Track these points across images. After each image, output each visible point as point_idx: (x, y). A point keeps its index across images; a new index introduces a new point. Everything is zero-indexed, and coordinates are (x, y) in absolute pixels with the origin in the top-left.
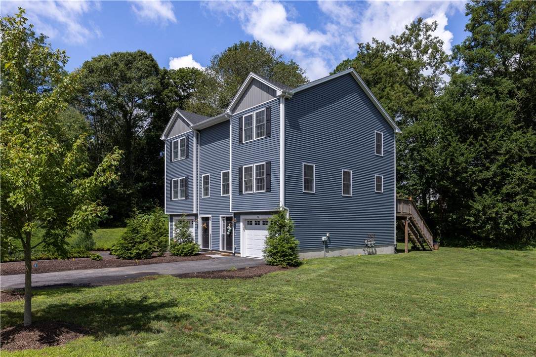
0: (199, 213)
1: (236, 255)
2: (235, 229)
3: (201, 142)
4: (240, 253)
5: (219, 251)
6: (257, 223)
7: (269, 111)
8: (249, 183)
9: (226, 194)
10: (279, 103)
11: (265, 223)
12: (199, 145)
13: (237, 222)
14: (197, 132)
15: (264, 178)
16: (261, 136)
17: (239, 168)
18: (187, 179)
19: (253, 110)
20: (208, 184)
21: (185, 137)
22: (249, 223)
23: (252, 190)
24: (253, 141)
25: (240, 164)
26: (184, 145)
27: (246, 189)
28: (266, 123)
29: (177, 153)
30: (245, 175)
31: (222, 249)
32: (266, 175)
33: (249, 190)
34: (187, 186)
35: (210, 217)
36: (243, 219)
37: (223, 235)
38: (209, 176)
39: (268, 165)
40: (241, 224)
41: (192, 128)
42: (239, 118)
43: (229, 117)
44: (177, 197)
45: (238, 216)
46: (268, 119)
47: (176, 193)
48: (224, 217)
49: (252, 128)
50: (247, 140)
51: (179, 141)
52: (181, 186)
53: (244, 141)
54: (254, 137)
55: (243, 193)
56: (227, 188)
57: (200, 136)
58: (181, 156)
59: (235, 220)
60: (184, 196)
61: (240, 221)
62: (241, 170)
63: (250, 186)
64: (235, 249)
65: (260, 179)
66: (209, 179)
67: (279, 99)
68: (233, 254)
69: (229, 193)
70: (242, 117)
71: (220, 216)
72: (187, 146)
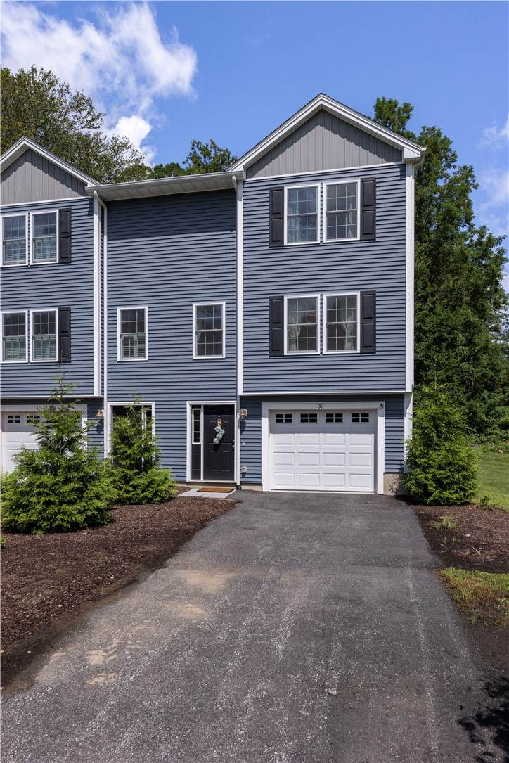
0: (105, 396)
1: (244, 488)
2: (242, 431)
3: (113, 231)
4: (261, 485)
5: (184, 482)
6: (309, 418)
7: (370, 187)
8: (303, 333)
9: (208, 354)
10: (403, 175)
11: (334, 418)
12: (105, 237)
13: (249, 417)
14: (103, 205)
15: (355, 325)
16: (344, 237)
17: (271, 299)
18: (65, 313)
19: (321, 177)
20: (142, 329)
21: (57, 211)
22: (282, 420)
23: (314, 348)
24: (318, 245)
25: (275, 291)
26: (53, 231)
27: (294, 346)
28: (362, 211)
29: (19, 249)
30: (289, 315)
31: (193, 478)
32: (363, 318)
33: (302, 348)
34: (65, 331)
35: (150, 406)
36: (271, 411)
37: (193, 446)
38: (143, 310)
39: (369, 299)
40: (265, 422)
41: (95, 192)
42: (272, 191)
43: (238, 181)
44: (22, 356)
45: (252, 404)
46: (369, 203)
47: (15, 345)
48: (199, 406)
49: (316, 215)
50: (296, 241)
51: (29, 217)
52: (37, 330)
53: (289, 242)
54: (322, 235)
55: (285, 354)
56: (210, 341)
57: (108, 215)
58: (36, 257)
59: (245, 412)
60: (53, 355)
61: (259, 416)
62: (276, 304)
63: (306, 338)
64: (243, 475)
65: (340, 327)
66: (144, 319)
67: (403, 168)
68: (238, 488)
69: (221, 353)
70: (282, 189)
71: (189, 404)
72: (66, 234)
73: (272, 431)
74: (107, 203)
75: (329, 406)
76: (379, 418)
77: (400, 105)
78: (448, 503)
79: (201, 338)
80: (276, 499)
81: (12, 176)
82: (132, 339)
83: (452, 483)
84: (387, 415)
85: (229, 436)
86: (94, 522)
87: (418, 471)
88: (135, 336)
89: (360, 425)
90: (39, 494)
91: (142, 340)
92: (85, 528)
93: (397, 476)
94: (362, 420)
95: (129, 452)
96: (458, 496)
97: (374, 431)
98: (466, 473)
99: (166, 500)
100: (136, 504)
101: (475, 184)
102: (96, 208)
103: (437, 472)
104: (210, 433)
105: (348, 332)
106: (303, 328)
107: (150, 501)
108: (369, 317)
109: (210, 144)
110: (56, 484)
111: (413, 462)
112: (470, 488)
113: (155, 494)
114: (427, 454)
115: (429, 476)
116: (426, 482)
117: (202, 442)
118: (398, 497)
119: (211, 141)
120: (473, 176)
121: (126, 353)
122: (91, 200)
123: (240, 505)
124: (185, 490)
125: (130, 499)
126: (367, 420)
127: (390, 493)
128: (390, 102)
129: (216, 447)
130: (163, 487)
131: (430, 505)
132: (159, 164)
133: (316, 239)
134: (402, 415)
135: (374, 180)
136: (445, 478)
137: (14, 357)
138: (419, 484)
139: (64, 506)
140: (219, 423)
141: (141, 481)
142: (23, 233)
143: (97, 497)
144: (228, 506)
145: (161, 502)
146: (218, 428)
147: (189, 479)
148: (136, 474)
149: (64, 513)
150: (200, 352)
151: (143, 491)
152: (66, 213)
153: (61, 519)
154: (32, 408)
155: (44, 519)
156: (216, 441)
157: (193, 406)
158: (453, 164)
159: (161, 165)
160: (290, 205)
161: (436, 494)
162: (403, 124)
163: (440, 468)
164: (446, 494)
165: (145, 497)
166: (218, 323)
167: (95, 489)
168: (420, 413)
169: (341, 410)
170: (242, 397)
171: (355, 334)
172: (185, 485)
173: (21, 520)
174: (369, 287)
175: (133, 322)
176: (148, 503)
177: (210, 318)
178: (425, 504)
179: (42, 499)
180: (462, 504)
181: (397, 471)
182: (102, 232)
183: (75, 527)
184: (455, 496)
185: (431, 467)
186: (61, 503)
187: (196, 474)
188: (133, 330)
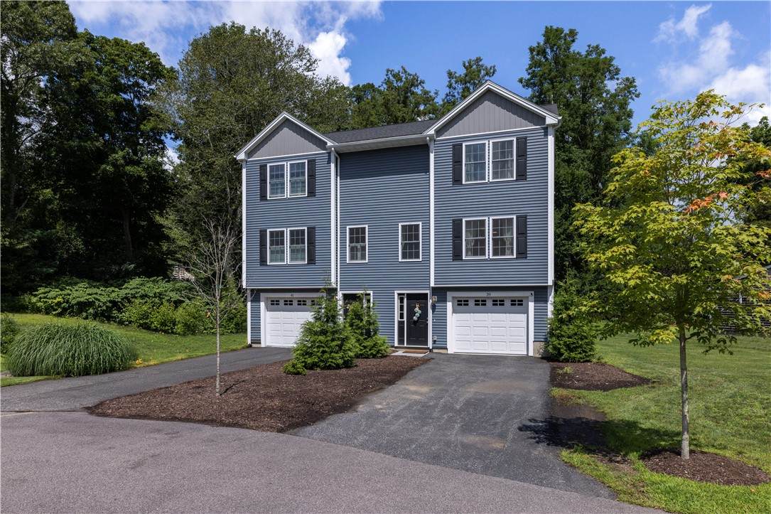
0: (339, 287)
1: (435, 351)
2: (433, 312)
3: (344, 174)
4: (447, 349)
5: (393, 347)
6: (480, 303)
7: (522, 143)
8: (476, 244)
9: (410, 258)
10: (546, 135)
11: (499, 303)
12: (339, 177)
13: (438, 301)
14: (337, 155)
15: (513, 238)
16: (504, 178)
17: (454, 221)
18: (312, 231)
19: (488, 137)
20: (364, 240)
21: (306, 161)
22: (461, 304)
23: (484, 254)
24: (486, 183)
25: (456, 215)
26: (303, 174)
27: (470, 253)
28: (517, 160)
29: (280, 186)
30: (466, 231)
31: (399, 344)
32: (518, 233)
33: (475, 254)
34: (312, 243)
35: (369, 294)
36: (453, 298)
37: (399, 322)
38: (365, 228)
39: (522, 221)
40: (449, 305)
41: (333, 149)
42: (454, 146)
43: (430, 140)
44: (282, 260)
45: (440, 293)
46: (522, 154)
47: (277, 252)
48: (403, 294)
49: (485, 163)
50: (471, 181)
51: (287, 166)
52: (292, 242)
53: (466, 181)
54: (489, 176)
55: (464, 258)
56: (411, 249)
57: (340, 162)
58: (292, 192)
59: (435, 298)
60: (304, 259)
61: (445, 301)
62: (457, 225)
63: (478, 248)
64: (434, 342)
65: (502, 240)
66: (365, 234)
67: (546, 129)
68: (431, 351)
69: (419, 258)
70: (461, 145)
71: (396, 292)
72: (312, 176)
73: (454, 311)
74: (339, 154)
75: (494, 294)
76: (530, 303)
77: (566, 31)
78: (574, 361)
79: (404, 247)
80: (457, 357)
81: (275, 137)
82: (357, 247)
83: (577, 347)
84: (536, 301)
85: (424, 315)
86: (347, 364)
87: (554, 339)
88: (359, 245)
89: (517, 307)
90: (318, 347)
91: (363, 248)
92: (342, 368)
93: (543, 344)
94: (518, 304)
95: (361, 324)
96: (581, 356)
97: (527, 312)
98: (587, 341)
99: (384, 356)
100: (366, 358)
101: (637, 93)
102: (333, 158)
103: (567, 339)
104: (411, 313)
105: (508, 243)
106: (476, 241)
107: (374, 356)
108: (522, 233)
109: (401, 70)
110: (327, 341)
111: (551, 334)
112: (590, 351)
113: (378, 352)
114: (560, 327)
115: (561, 342)
116: (559, 346)
117: (405, 319)
118: (542, 358)
119: (402, 67)
120: (635, 86)
121: (352, 258)
122: (329, 153)
123: (433, 361)
124: (394, 352)
125: (362, 355)
126: (522, 305)
127: (538, 356)
128: (557, 30)
129: (415, 322)
130: (383, 348)
131: (562, 362)
132: (356, 85)
133: (485, 179)
134: (546, 301)
135: (525, 138)
136: (572, 344)
137: (276, 261)
138: (555, 348)
139: (332, 354)
140: (417, 306)
141: (369, 343)
142: (283, 176)
143: (350, 350)
144: (425, 361)
145: (381, 357)
146: (417, 309)
147: (396, 345)
148: (365, 339)
149: (332, 358)
150: (404, 256)
151: (370, 350)
152: (312, 163)
153: (331, 362)
154: (288, 295)
155: (322, 361)
156: (415, 318)
157: (399, 294)
158: (616, 77)
159: (359, 86)
160: (466, 156)
161: (566, 355)
162: (569, 49)
163: (569, 337)
164: (573, 355)
165: (372, 354)
166: (417, 237)
167: (348, 345)
168: (557, 299)
169: (502, 297)
170: (433, 288)
171: (512, 244)
172: (394, 349)
173: (309, 362)
174: (523, 212)
175: (357, 236)
176: (373, 357)
177: (411, 232)
178: (559, 362)
179: (321, 349)
180: (584, 362)
181: (543, 340)
182: (337, 175)
183: (338, 367)
184: (579, 356)
185: (563, 336)
186: (331, 352)
187: (401, 341)
188: (357, 242)
